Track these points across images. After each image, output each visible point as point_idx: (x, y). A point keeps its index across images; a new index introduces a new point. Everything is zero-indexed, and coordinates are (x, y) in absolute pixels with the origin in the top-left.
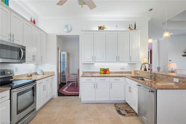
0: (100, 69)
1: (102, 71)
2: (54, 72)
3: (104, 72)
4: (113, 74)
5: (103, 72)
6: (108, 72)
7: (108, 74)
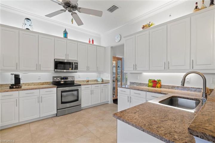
0: (149, 81)
1: (151, 82)
2: (109, 80)
3: (153, 84)
4: (167, 88)
5: (151, 84)
6: (158, 85)
7: (158, 88)
